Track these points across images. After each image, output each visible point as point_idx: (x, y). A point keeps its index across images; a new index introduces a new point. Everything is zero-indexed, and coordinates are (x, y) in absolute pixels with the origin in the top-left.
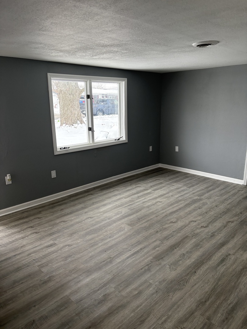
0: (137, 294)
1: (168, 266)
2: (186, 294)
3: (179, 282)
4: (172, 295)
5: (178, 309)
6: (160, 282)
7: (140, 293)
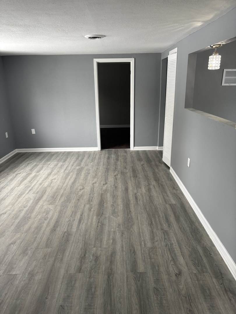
0: (113, 241)
1: (112, 216)
2: (139, 225)
3: (128, 221)
4: (133, 230)
5: (144, 235)
6: (118, 227)
7: (114, 240)
